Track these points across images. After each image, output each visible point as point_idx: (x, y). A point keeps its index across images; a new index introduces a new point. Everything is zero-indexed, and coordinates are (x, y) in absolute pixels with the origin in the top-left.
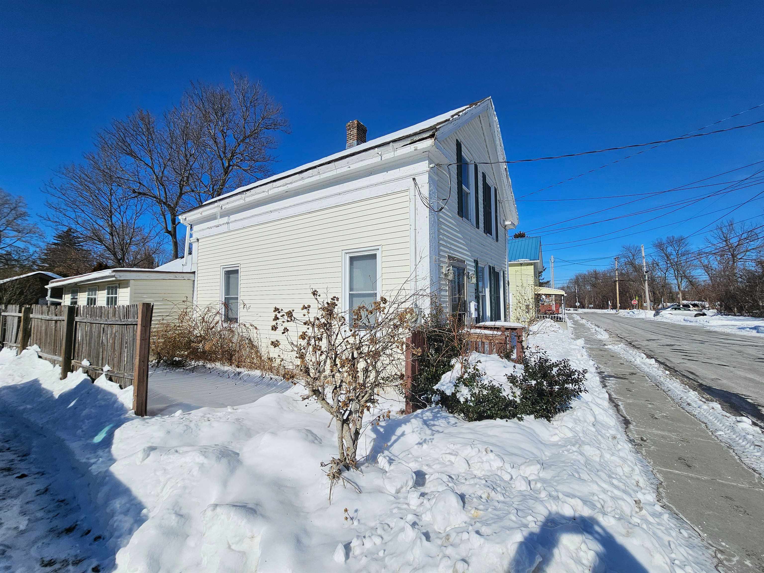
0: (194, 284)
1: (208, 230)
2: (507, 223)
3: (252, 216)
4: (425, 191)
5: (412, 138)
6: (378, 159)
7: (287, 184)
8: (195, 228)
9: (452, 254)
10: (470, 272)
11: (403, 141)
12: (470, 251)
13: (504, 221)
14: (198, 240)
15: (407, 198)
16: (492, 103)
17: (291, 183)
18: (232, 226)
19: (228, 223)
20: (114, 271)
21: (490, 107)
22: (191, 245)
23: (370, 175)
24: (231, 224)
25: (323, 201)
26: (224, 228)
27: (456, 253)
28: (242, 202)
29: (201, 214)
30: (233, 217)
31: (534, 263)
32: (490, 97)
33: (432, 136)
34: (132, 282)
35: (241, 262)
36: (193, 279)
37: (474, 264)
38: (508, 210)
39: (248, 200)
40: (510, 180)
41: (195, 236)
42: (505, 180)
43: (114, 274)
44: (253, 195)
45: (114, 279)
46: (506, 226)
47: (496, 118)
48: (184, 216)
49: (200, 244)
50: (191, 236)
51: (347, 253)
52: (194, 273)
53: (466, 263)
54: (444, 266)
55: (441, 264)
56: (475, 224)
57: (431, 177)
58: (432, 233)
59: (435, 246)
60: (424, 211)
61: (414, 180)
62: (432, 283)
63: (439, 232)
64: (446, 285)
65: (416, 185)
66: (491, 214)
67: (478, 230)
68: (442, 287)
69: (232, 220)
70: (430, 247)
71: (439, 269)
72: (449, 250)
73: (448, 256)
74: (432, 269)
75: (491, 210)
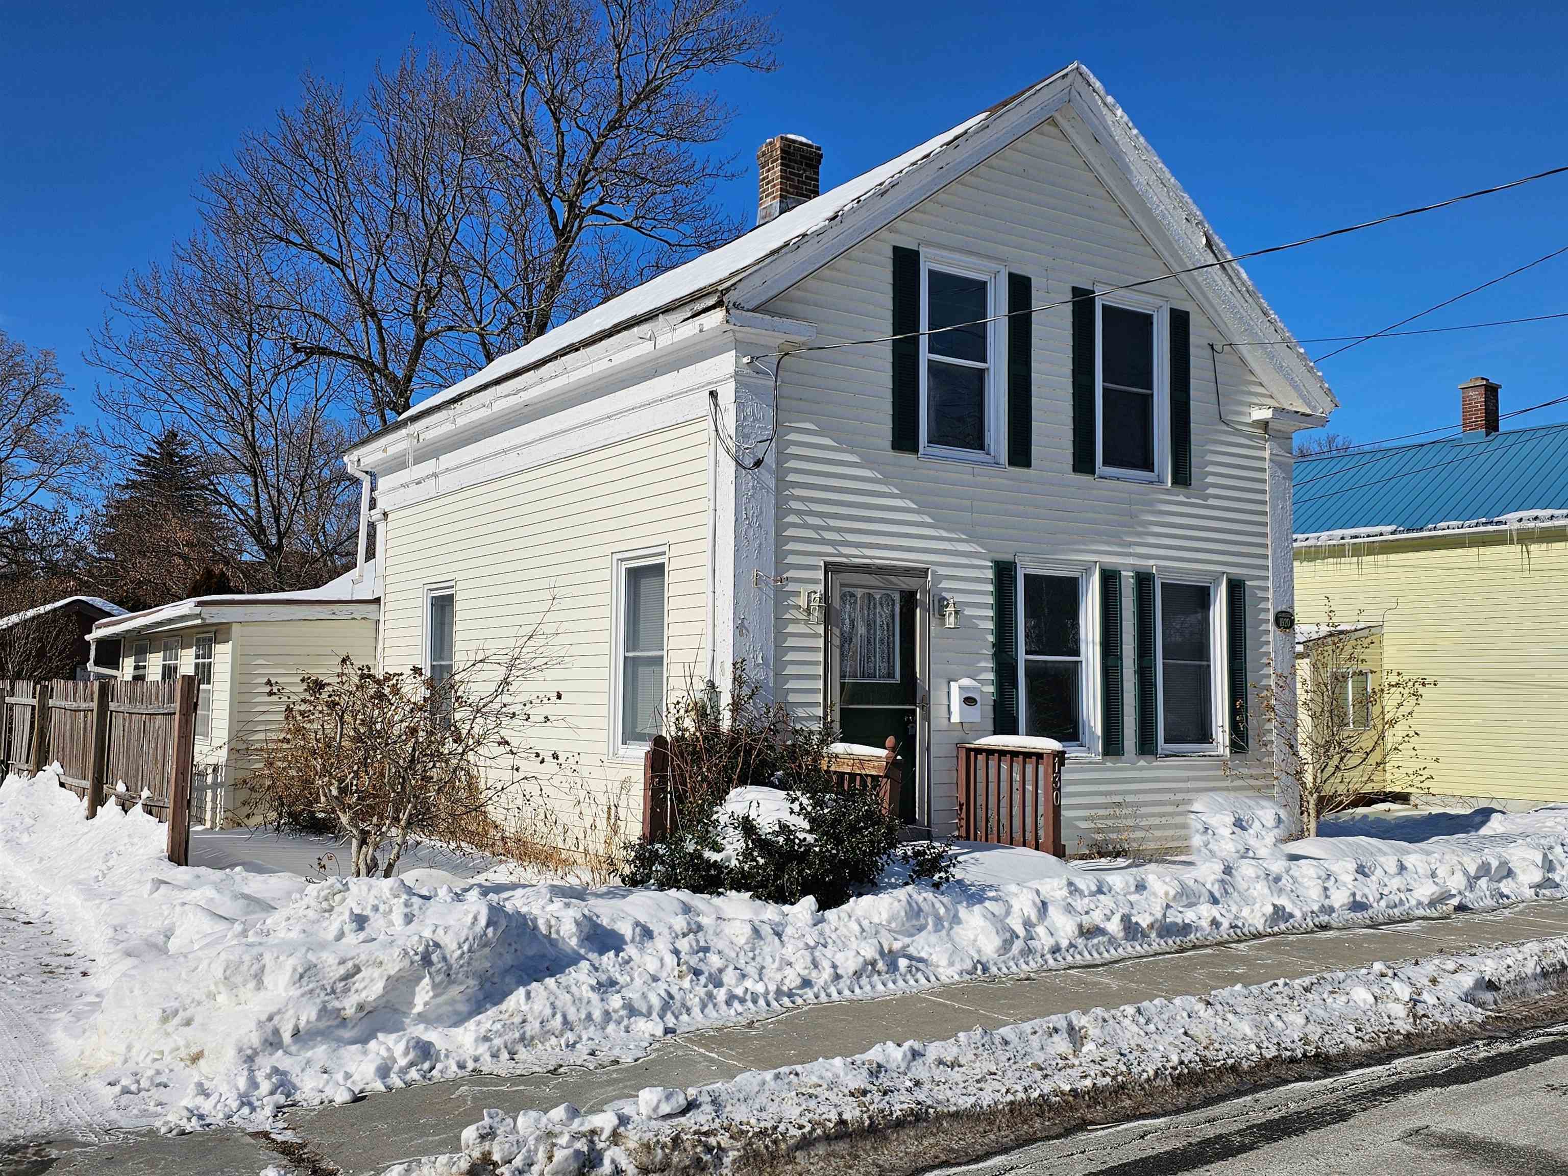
0: (377, 630)
1: (402, 490)
2: (1260, 415)
3: (475, 461)
4: (729, 421)
5: (691, 306)
6: (648, 346)
7: (519, 391)
8: (382, 483)
9: (849, 556)
10: (944, 594)
11: (679, 310)
14: (388, 515)
15: (703, 437)
17: (525, 389)
18: (446, 483)
19: (435, 475)
20: (198, 604)
21: (1082, 87)
22: (371, 527)
23: (654, 377)
24: (441, 478)
25: (584, 431)
26: (428, 488)
27: (868, 552)
28: (448, 428)
29: (385, 451)
30: (448, 460)
32: (1076, 63)
33: (719, 304)
34: (235, 628)
35: (456, 577)
36: (375, 617)
37: (989, 574)
39: (462, 421)
41: (380, 505)
42: (1220, 280)
43: (198, 610)
44: (467, 412)
45: (199, 621)
46: (1266, 425)
48: (355, 455)
49: (391, 526)
50: (373, 505)
51: (622, 560)
52: (377, 601)
53: (933, 572)
54: (804, 589)
55: (791, 587)
56: (1004, 457)
57: (747, 386)
58: (747, 518)
59: (761, 544)
60: (728, 467)
61: (713, 394)
62: (741, 634)
63: (781, 511)
64: (816, 635)
65: (716, 405)
66: (1146, 403)
67: (1026, 470)
68: (790, 642)
69: (443, 467)
70: (736, 551)
71: (781, 597)
72: (830, 549)
73: (826, 564)
74: (742, 602)
75: (1151, 389)
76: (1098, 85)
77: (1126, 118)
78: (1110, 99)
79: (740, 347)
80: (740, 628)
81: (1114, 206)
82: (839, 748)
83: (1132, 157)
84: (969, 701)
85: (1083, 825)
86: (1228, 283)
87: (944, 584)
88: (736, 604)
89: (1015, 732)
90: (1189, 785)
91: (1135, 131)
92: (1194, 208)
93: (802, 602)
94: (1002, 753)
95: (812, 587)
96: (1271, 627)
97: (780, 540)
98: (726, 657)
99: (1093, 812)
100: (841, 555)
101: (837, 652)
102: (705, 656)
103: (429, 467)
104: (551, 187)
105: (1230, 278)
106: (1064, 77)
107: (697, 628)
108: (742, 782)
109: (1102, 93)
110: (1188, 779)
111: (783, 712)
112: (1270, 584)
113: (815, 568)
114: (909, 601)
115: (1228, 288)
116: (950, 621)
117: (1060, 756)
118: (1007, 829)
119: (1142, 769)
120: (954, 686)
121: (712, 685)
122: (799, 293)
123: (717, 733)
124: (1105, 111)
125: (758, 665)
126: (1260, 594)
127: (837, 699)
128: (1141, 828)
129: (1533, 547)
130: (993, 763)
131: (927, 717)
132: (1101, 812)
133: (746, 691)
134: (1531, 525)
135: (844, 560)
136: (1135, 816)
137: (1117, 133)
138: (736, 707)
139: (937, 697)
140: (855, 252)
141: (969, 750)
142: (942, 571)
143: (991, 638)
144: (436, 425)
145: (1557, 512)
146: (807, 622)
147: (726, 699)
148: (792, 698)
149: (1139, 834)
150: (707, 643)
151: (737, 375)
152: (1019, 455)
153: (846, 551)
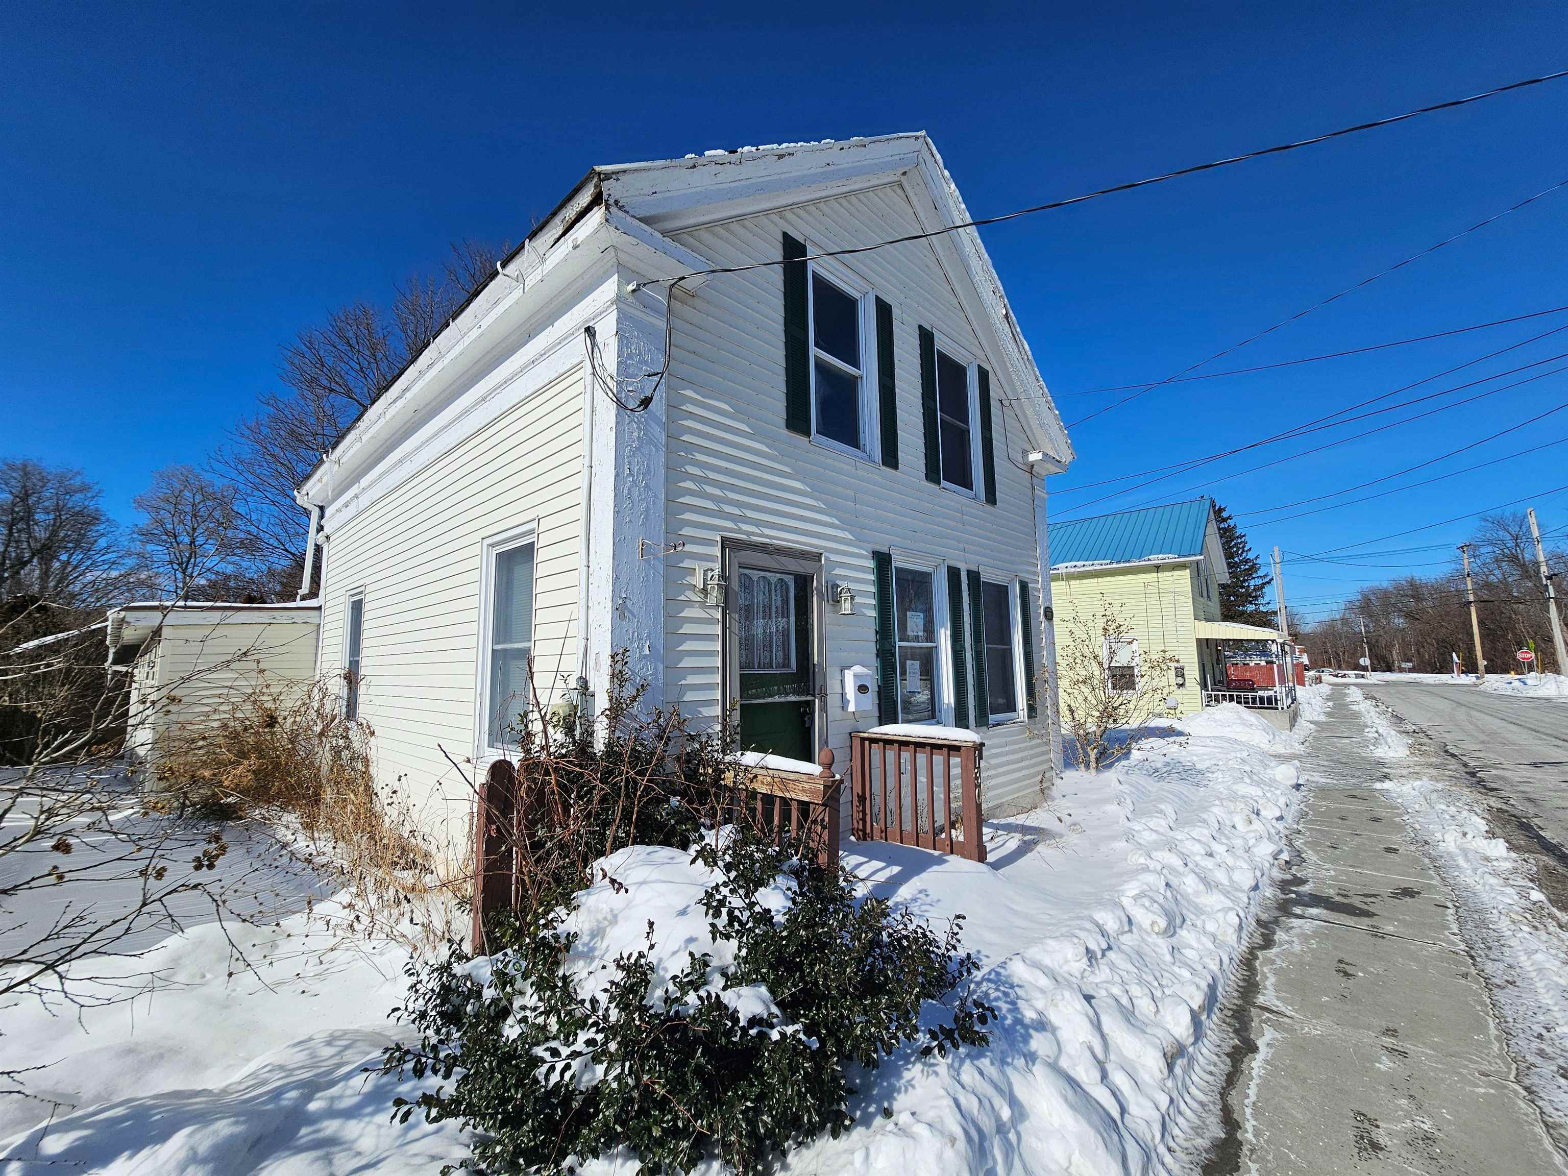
0: (318, 633)
1: (338, 514)
2: (1034, 457)
3: (381, 476)
4: (610, 358)
5: (561, 216)
7: (403, 392)
8: (328, 512)
9: (748, 534)
10: (838, 582)
11: (547, 229)
12: (846, 524)
13: (1025, 453)
14: (328, 537)
15: (579, 387)
16: (934, 149)
17: (407, 389)
18: (364, 501)
19: (357, 496)
21: (927, 153)
22: (318, 549)
23: (528, 342)
24: (360, 499)
26: (354, 508)
27: (767, 531)
28: (358, 449)
29: (320, 481)
31: (1191, 562)
32: (923, 133)
35: (367, 581)
36: (316, 621)
37: (871, 564)
38: (1034, 423)
40: (1027, 346)
41: (327, 530)
42: (1011, 346)
46: (1032, 466)
47: (953, 186)
48: (304, 490)
49: (331, 545)
50: (320, 530)
51: (492, 545)
52: (319, 608)
53: (827, 559)
54: (699, 568)
55: (687, 564)
56: (878, 457)
57: (631, 318)
58: (630, 474)
59: (647, 509)
60: (608, 412)
61: (590, 331)
62: (622, 617)
63: (673, 472)
64: (711, 621)
65: (594, 344)
67: (895, 472)
68: (687, 629)
69: (361, 488)
70: (617, 513)
71: (673, 575)
72: (729, 524)
73: (724, 539)
74: (624, 577)
75: (968, 425)
76: (938, 157)
77: (957, 193)
78: (946, 173)
79: (623, 270)
80: (621, 610)
82: (747, 758)
84: (861, 689)
86: (1016, 350)
87: (838, 572)
88: (616, 579)
90: (1007, 749)
91: (963, 206)
92: (999, 283)
93: (699, 580)
95: (709, 565)
96: (1043, 618)
97: (672, 507)
98: (602, 647)
100: (740, 531)
101: (737, 641)
102: (575, 646)
103: (354, 491)
105: (1018, 347)
107: (568, 612)
109: (942, 165)
110: (1007, 744)
112: (1040, 586)
113: (711, 543)
114: (805, 586)
116: (845, 607)
117: (980, 748)
120: (849, 675)
121: (584, 684)
124: (943, 182)
125: (645, 656)
126: (1036, 594)
127: (737, 695)
129: (1072, 582)
130: (892, 753)
131: (824, 708)
133: (629, 691)
134: (1073, 570)
135: (743, 537)
138: (616, 712)
139: (833, 686)
141: (863, 740)
142: (834, 557)
143: (875, 626)
144: (350, 447)
145: (1086, 563)
146: (703, 605)
147: (602, 702)
148: (689, 697)
150: (577, 629)
151: (619, 300)
152: (890, 457)
153: (745, 527)
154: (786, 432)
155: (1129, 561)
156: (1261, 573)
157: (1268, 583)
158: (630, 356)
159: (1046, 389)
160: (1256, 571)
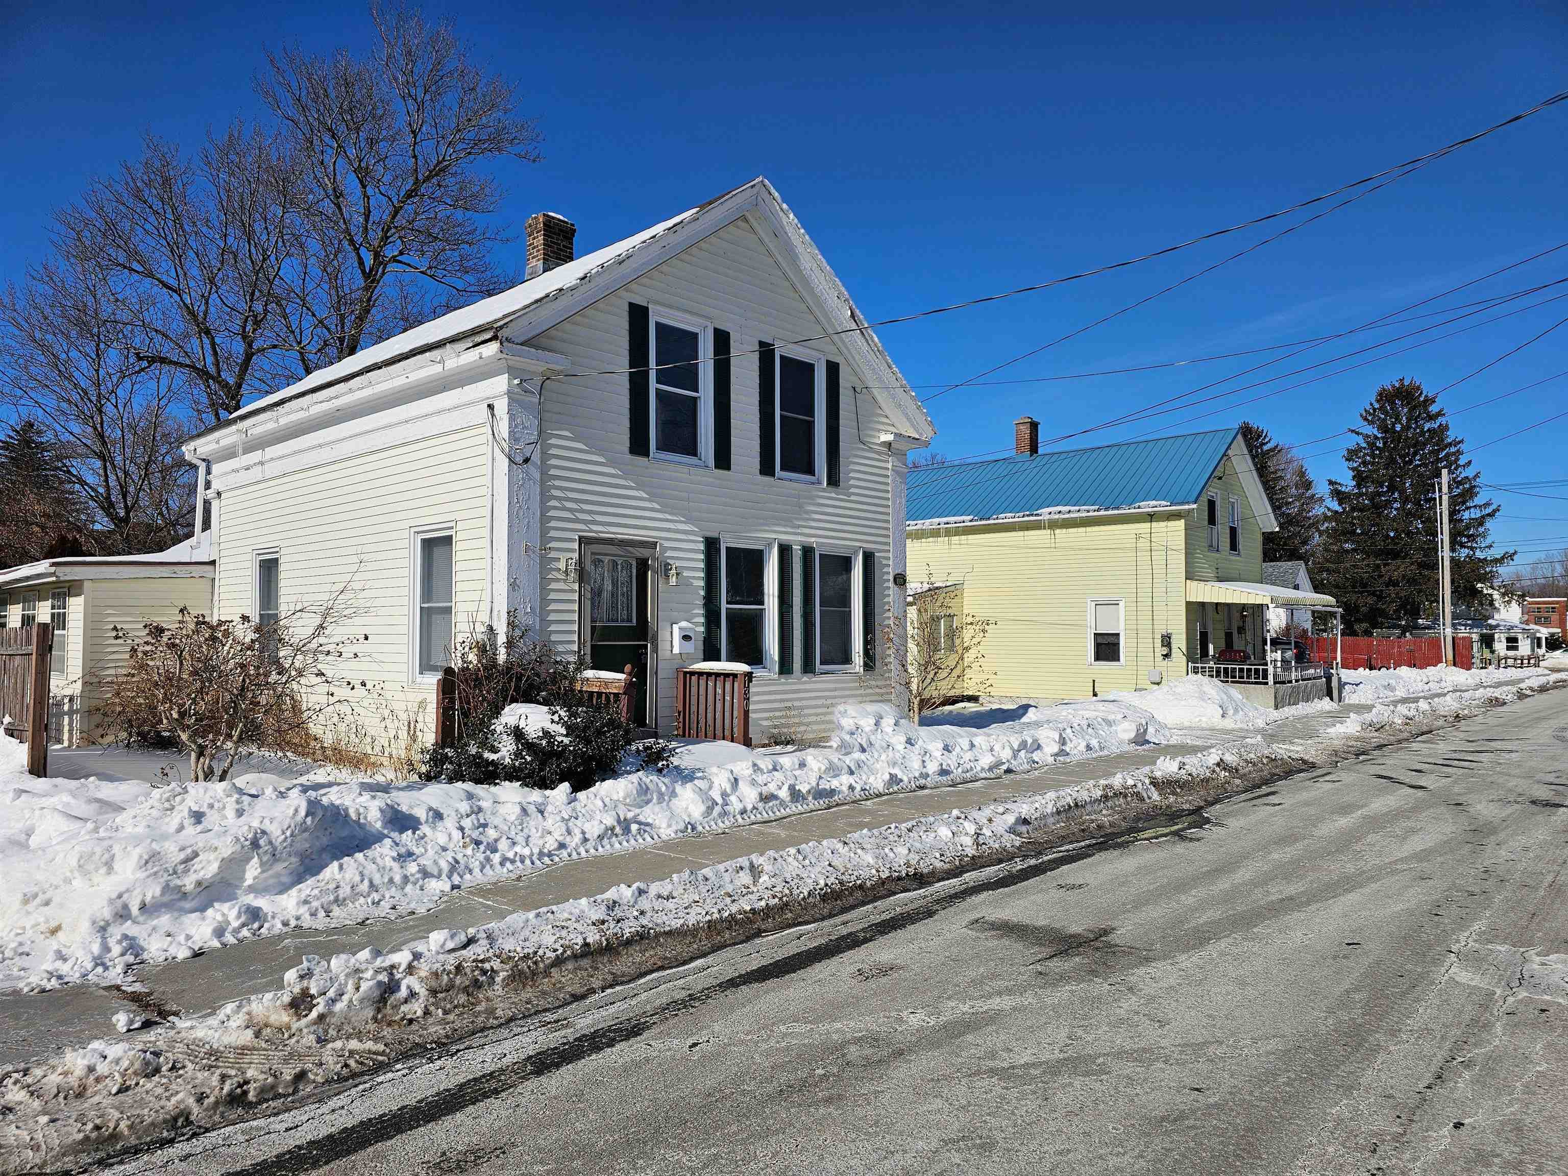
0: (213, 587)
1: (234, 474)
2: (886, 438)
3: (295, 453)
4: (503, 428)
5: (472, 338)
6: (438, 368)
7: (332, 398)
8: (213, 469)
9: (598, 532)
10: (670, 562)
11: (463, 341)
13: (878, 433)
14: (219, 494)
17: (336, 397)
18: (271, 470)
19: (262, 463)
20: (53, 565)
21: (765, 195)
22: (207, 504)
23: (443, 391)
24: (266, 466)
25: (387, 431)
26: (256, 474)
27: (610, 529)
28: (271, 426)
29: (218, 442)
30: (272, 451)
32: (760, 178)
33: (494, 338)
34: (87, 584)
35: (282, 544)
36: (210, 576)
37: (702, 547)
38: (890, 405)
39: (283, 421)
41: (215, 485)
43: (53, 569)
44: (288, 414)
45: (54, 579)
46: (890, 445)
47: (791, 216)
48: (192, 445)
49: (222, 503)
50: (208, 485)
51: (418, 532)
52: (214, 563)
53: (662, 545)
54: (563, 556)
55: (553, 555)
56: (711, 462)
57: (517, 401)
58: (518, 502)
59: (529, 522)
60: (503, 463)
61: (490, 407)
62: (514, 590)
63: (545, 497)
64: (573, 591)
65: (493, 417)
66: (810, 425)
67: (726, 472)
68: (552, 596)
69: (268, 457)
70: (510, 527)
71: (545, 562)
72: (584, 527)
73: (580, 538)
74: (515, 565)
75: (813, 417)
76: (776, 194)
77: (796, 221)
78: (785, 206)
79: (512, 370)
80: (513, 586)
81: (787, 284)
82: (589, 674)
83: (800, 249)
84: (686, 638)
85: (765, 723)
86: (865, 344)
87: (669, 554)
88: (510, 567)
89: (719, 659)
90: (836, 693)
91: (803, 231)
92: (843, 289)
93: (562, 565)
94: (709, 674)
95: (569, 555)
96: (891, 584)
97: (545, 519)
98: (502, 606)
99: (771, 714)
100: (591, 531)
101: (589, 603)
102: (485, 607)
103: (256, 456)
104: (358, 239)
105: (867, 341)
106: (753, 187)
107: (478, 585)
108: (514, 700)
109: (780, 201)
110: (835, 690)
111: (547, 648)
112: (891, 555)
113: (572, 540)
114: (643, 566)
115: (866, 347)
116: (673, 581)
117: (749, 676)
118: (712, 728)
119: (805, 683)
120: (676, 629)
121: (491, 628)
122: (560, 334)
123: (494, 663)
124: (781, 214)
125: (528, 613)
126: (884, 562)
127: (589, 638)
128: (804, 724)
130: (702, 682)
131: (655, 650)
132: (777, 714)
133: (518, 633)
135: (594, 535)
136: (800, 716)
137: (790, 230)
138: (510, 644)
139: (663, 635)
140: (600, 305)
141: (686, 673)
142: (668, 544)
143: (702, 593)
144: (262, 423)
146: (565, 581)
147: (502, 639)
148: (554, 638)
149: (802, 728)
150: (487, 597)
151: (509, 393)
152: (723, 459)
153: (594, 528)
154: (629, 456)
155: (1117, 508)
156: (1478, 500)
157: (1490, 515)
158: (516, 426)
159: (900, 375)
160: (1471, 498)
